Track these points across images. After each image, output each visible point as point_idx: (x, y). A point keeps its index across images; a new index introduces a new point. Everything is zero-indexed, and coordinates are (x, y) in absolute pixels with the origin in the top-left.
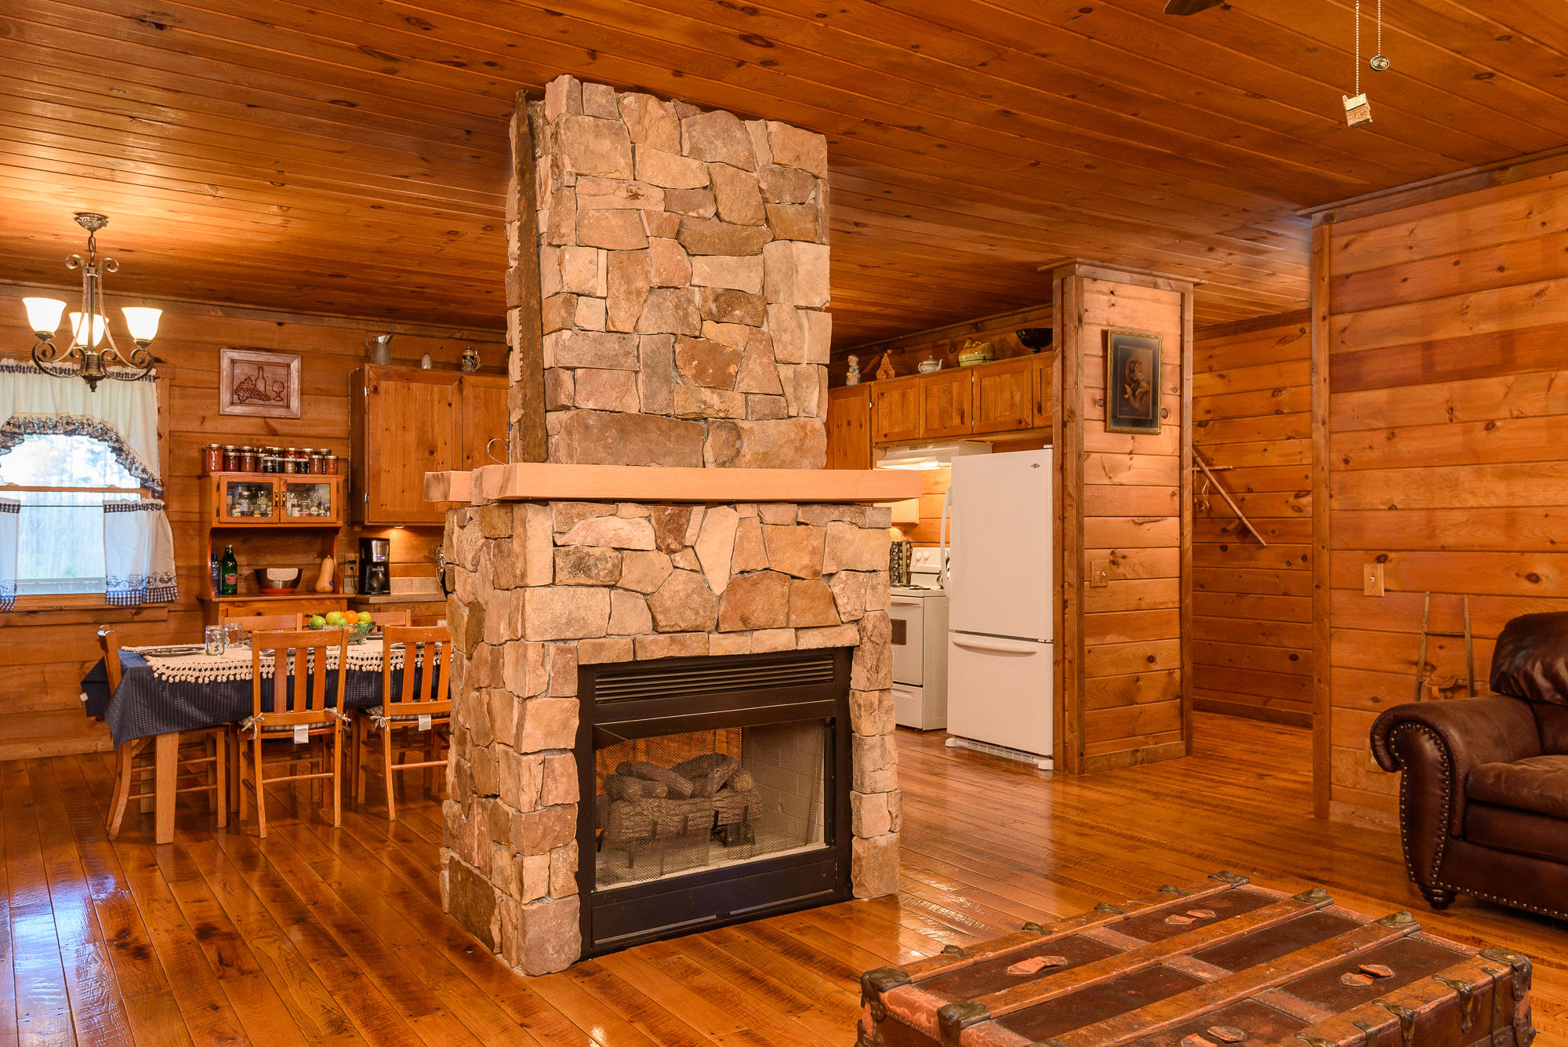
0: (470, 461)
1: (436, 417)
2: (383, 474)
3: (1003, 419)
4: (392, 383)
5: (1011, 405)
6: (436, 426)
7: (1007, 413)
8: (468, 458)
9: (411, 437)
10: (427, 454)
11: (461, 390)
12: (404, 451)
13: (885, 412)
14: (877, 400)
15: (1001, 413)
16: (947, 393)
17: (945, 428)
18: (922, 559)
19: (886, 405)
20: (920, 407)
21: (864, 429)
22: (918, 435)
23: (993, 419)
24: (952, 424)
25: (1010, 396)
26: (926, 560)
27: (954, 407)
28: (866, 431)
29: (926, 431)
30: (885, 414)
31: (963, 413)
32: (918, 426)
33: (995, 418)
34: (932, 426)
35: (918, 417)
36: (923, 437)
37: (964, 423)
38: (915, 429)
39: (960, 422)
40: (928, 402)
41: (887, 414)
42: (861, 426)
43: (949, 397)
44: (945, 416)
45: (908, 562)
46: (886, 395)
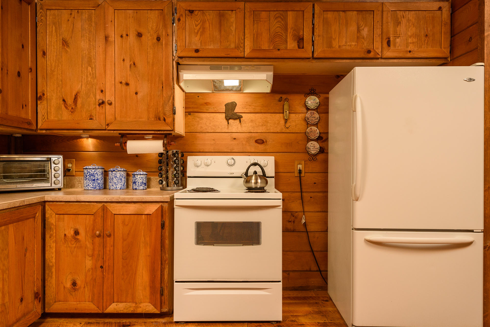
3: (348, 48)
7: (354, 44)
13: (194, 29)
14: (184, 16)
15: (346, 43)
16: (279, 19)
17: (279, 50)
18: (203, 165)
19: (197, 23)
20: (246, 29)
21: (164, 43)
22: (243, 53)
23: (337, 47)
24: (286, 48)
25: (356, 30)
26: (208, 166)
27: (290, 32)
28: (166, 44)
29: (253, 50)
30: (196, 31)
31: (300, 39)
32: (242, 45)
33: (339, 46)
34: (260, 47)
35: (243, 38)
36: (248, 56)
37: (303, 48)
38: (237, 48)
39: (297, 47)
40: (256, 25)
41: (198, 31)
42: (158, 39)
43: (283, 24)
44: (277, 40)
45: (182, 168)
46: (196, 13)
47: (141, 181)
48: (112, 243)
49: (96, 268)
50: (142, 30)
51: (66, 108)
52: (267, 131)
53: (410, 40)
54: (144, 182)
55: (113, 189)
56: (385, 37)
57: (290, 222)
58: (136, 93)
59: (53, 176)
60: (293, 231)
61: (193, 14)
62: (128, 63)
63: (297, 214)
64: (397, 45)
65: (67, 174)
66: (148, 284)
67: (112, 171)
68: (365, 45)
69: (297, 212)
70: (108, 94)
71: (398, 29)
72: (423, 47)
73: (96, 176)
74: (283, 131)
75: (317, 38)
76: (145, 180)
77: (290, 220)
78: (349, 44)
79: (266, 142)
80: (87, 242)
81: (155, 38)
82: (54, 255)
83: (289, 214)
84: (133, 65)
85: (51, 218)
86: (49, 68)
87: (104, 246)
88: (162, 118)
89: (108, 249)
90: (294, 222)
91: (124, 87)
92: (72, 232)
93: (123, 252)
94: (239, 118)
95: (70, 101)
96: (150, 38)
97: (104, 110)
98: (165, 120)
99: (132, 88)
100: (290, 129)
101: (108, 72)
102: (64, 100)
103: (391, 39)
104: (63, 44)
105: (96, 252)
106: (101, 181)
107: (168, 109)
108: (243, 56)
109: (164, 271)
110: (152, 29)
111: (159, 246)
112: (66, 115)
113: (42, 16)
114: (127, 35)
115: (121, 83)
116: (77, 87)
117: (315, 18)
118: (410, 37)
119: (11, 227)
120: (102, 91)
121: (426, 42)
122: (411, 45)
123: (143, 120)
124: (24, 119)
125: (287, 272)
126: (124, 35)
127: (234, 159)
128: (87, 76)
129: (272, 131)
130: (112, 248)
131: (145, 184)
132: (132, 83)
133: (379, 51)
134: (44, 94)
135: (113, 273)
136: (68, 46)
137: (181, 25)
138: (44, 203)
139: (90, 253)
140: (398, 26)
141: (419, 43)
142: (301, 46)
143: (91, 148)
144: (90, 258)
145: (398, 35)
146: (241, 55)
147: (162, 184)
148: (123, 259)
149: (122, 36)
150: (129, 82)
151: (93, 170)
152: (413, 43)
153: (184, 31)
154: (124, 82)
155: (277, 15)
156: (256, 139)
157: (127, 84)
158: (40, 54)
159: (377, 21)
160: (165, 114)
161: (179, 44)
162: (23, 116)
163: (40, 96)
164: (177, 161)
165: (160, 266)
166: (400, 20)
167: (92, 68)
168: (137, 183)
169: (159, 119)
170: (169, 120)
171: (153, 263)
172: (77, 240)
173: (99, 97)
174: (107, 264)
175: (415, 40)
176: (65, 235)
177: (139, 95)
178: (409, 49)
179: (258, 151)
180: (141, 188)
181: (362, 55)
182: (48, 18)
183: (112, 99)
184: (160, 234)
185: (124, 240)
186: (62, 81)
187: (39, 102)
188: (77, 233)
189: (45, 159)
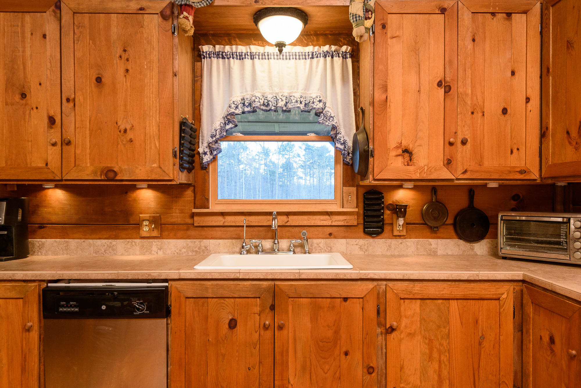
0: (70, 105)
1: (28, 53)
6: (29, 63)
8: (68, 100)
10: (17, 98)
11: (57, 18)
51: (570, 143)
85: (529, 306)
92: (548, 338)
95: (574, 133)
102: (568, 132)
104: (567, 48)
134: (547, 129)
136: (572, 48)
138: (518, 283)
158: (545, 72)
163: (544, 132)
172: (552, 351)
176: (541, 337)
187: (542, 140)
188: (552, 340)
189: (560, 220)
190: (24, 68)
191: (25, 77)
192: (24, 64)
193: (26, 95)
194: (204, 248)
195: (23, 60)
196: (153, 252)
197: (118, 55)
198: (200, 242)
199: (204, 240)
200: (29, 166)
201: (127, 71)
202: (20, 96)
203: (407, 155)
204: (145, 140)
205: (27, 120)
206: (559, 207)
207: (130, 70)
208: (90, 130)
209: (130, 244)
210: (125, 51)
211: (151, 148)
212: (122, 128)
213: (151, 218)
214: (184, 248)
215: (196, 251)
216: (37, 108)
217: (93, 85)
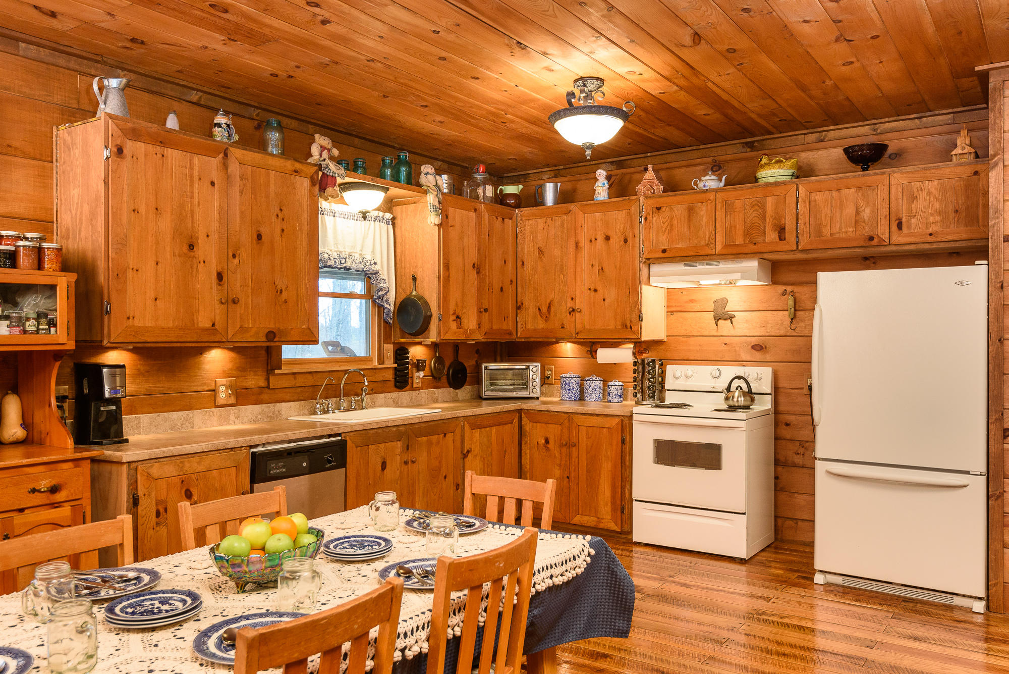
0: (236, 261)
1: (196, 200)
2: (130, 274)
3: (843, 235)
4: (141, 145)
5: (856, 221)
6: (197, 211)
7: (851, 230)
8: (234, 256)
9: (166, 224)
10: (185, 249)
11: (225, 166)
12: (157, 243)
13: (662, 227)
14: (651, 215)
15: (840, 229)
16: (757, 207)
17: (755, 244)
18: (683, 377)
19: (664, 220)
20: (717, 222)
21: (630, 245)
22: (714, 250)
23: (829, 235)
24: (765, 241)
25: (854, 212)
26: (688, 377)
27: (769, 222)
28: (633, 247)
29: (726, 246)
30: (663, 229)
31: (782, 229)
32: (713, 242)
33: (832, 234)
34: (734, 242)
35: (713, 233)
36: (720, 253)
37: (785, 240)
38: (708, 245)
39: (777, 238)
40: (728, 217)
41: (666, 229)
42: (626, 241)
43: (760, 213)
44: (754, 232)
45: (660, 379)
46: (663, 209)
47: (615, 393)
48: (577, 455)
49: (563, 478)
50: (609, 233)
51: (541, 317)
52: (767, 334)
53: (931, 219)
54: (619, 394)
55: (587, 401)
56: (893, 219)
57: (798, 454)
58: (604, 300)
59: (531, 385)
60: (803, 467)
61: (660, 211)
62: (596, 269)
63: (807, 444)
64: (913, 227)
65: (547, 381)
66: (609, 499)
67: (587, 381)
68: (867, 230)
69: (807, 442)
70: (577, 301)
71: (913, 206)
72: (951, 226)
73: (572, 385)
74: (788, 334)
75: (802, 226)
76: (619, 391)
77: (799, 452)
78: (844, 230)
79: (766, 348)
80: (556, 451)
81: (623, 240)
82: (528, 461)
83: (798, 443)
84: (601, 271)
85: (527, 425)
86: (527, 278)
87: (570, 455)
88: (629, 327)
89: (573, 460)
90: (803, 455)
91: (593, 293)
92: (543, 441)
93: (587, 465)
94: (731, 318)
95: (544, 310)
96: (618, 240)
97: (574, 318)
98: (631, 328)
99: (600, 295)
100: (797, 330)
101: (578, 279)
102: (539, 309)
103: (904, 220)
104: (539, 253)
105: (563, 462)
106: (576, 391)
107: (634, 315)
108: (714, 253)
109: (625, 488)
110: (619, 230)
111: (620, 461)
112: (541, 324)
113: (521, 227)
114: (596, 239)
115: (590, 289)
116: (551, 296)
117: (800, 203)
118: (932, 215)
119: (493, 428)
120: (572, 299)
121: (956, 219)
122: (934, 225)
123: (611, 328)
124: (506, 330)
125: (795, 521)
126: (593, 240)
127: (719, 370)
128: (559, 284)
129: (773, 334)
130: (577, 459)
131: (620, 396)
132: (600, 289)
133: (885, 237)
134: (522, 304)
135: (578, 484)
136: (543, 255)
137: (648, 224)
138: (520, 411)
139: (558, 462)
140: (913, 202)
141: (945, 221)
142: (783, 238)
143: (570, 354)
144: (558, 468)
145: (914, 214)
146: (712, 252)
147: (636, 396)
148: (587, 471)
149: (591, 241)
150: (597, 289)
151: (569, 379)
152: (937, 222)
153: (651, 230)
154: (592, 288)
155: (754, 203)
156: (753, 344)
157: (596, 290)
158: (519, 264)
159: (882, 199)
160: (631, 322)
161: (645, 245)
162: (505, 327)
163: (520, 306)
164: (651, 371)
165: (620, 483)
166: (916, 194)
167: (564, 276)
168: (611, 395)
169: (626, 326)
170: (635, 328)
171: (614, 479)
172: (547, 449)
173: (570, 304)
174: (573, 475)
175: (938, 219)
176: (538, 443)
177: (607, 301)
178: (930, 231)
179: (755, 360)
180: (616, 400)
181: (862, 244)
182: (526, 228)
183: (581, 307)
184: (620, 448)
185: (588, 453)
186: (538, 290)
187: (518, 311)
188: (547, 442)
189: (524, 367)
190: (192, 216)
191: (193, 227)
192: (192, 211)
193: (193, 247)
194: (277, 413)
195: (191, 206)
196: (231, 422)
197: (275, 214)
198: (274, 406)
199: (278, 404)
200: (196, 326)
201: (283, 230)
202: (188, 247)
203: (459, 320)
204: (297, 301)
205: (194, 275)
206: (499, 358)
207: (285, 230)
208: (251, 289)
209: (208, 414)
210: (281, 210)
211: (301, 310)
212: (279, 288)
213: (228, 383)
214: (260, 414)
215: (271, 417)
216: (204, 262)
217: (255, 242)
